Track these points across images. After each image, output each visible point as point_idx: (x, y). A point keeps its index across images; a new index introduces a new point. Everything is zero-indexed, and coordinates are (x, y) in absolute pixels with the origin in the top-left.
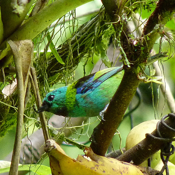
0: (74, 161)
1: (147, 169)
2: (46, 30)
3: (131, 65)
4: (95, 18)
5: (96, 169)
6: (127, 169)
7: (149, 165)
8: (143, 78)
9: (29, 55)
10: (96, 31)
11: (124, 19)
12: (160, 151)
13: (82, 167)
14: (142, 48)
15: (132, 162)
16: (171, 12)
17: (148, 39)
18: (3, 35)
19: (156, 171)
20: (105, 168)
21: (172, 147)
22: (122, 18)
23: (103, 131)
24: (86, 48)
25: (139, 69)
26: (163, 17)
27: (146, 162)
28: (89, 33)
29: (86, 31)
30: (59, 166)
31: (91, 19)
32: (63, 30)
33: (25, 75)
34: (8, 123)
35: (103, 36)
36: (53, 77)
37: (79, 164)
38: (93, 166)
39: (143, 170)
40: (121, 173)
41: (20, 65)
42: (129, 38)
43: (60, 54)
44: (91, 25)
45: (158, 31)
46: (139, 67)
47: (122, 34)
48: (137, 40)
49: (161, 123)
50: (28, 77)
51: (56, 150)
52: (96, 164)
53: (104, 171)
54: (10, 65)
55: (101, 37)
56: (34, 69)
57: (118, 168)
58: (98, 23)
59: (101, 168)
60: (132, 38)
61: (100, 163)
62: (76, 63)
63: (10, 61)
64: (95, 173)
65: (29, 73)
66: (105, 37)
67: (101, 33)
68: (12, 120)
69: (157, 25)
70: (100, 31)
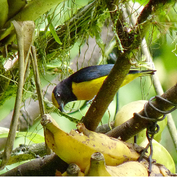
0: (67, 135)
1: (134, 145)
2: (47, 12)
3: (124, 51)
4: (92, 3)
5: (87, 143)
6: (115, 144)
7: (135, 141)
8: (134, 63)
9: (31, 35)
10: (92, 15)
11: (120, 8)
12: (146, 130)
13: (74, 141)
14: (135, 36)
15: (120, 138)
16: (164, 4)
17: (141, 27)
18: (8, 15)
19: (141, 148)
20: (95, 143)
21: (158, 126)
22: (118, 8)
23: (95, 109)
24: (82, 30)
25: (131, 55)
26: (156, 8)
27: (132, 139)
28: (85, 16)
29: (83, 14)
30: (54, 138)
31: (89, 4)
32: (62, 13)
33: (26, 53)
34: (7, 94)
35: (98, 20)
36: (51, 55)
37: (71, 138)
38: (85, 140)
39: (130, 146)
40: (110, 148)
41: (22, 43)
42: (124, 26)
43: (58, 35)
44: (88, 9)
45: (151, 21)
46: (131, 53)
47: (118, 22)
48: (131, 29)
49: (148, 104)
50: (28, 55)
51: (52, 123)
52: (88, 138)
53: (94, 146)
54: (12, 43)
55: (97, 20)
56: (34, 47)
57: (107, 143)
58: (94, 8)
59: (91, 142)
60: (127, 26)
61: (91, 137)
62: (73, 43)
63: (13, 39)
64: (86, 147)
65: (30, 51)
66: (100, 21)
67: (97, 17)
68: (10, 92)
69: (151, 16)
70: (96, 15)
